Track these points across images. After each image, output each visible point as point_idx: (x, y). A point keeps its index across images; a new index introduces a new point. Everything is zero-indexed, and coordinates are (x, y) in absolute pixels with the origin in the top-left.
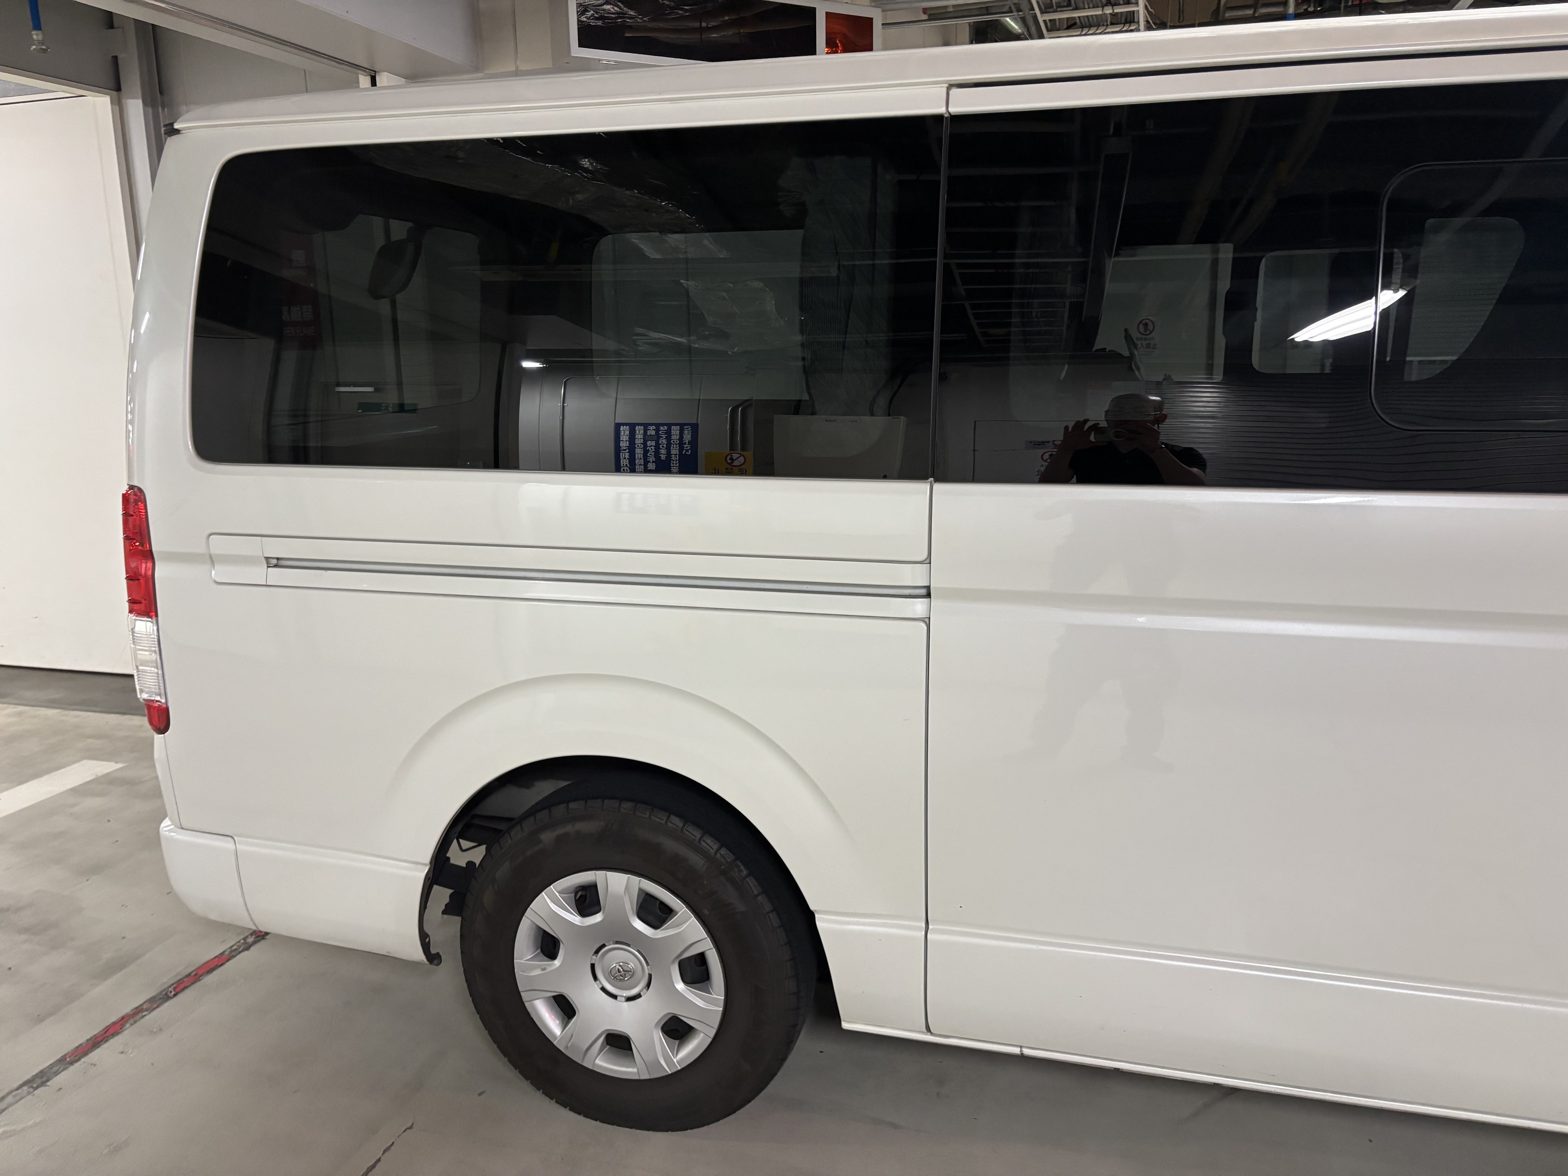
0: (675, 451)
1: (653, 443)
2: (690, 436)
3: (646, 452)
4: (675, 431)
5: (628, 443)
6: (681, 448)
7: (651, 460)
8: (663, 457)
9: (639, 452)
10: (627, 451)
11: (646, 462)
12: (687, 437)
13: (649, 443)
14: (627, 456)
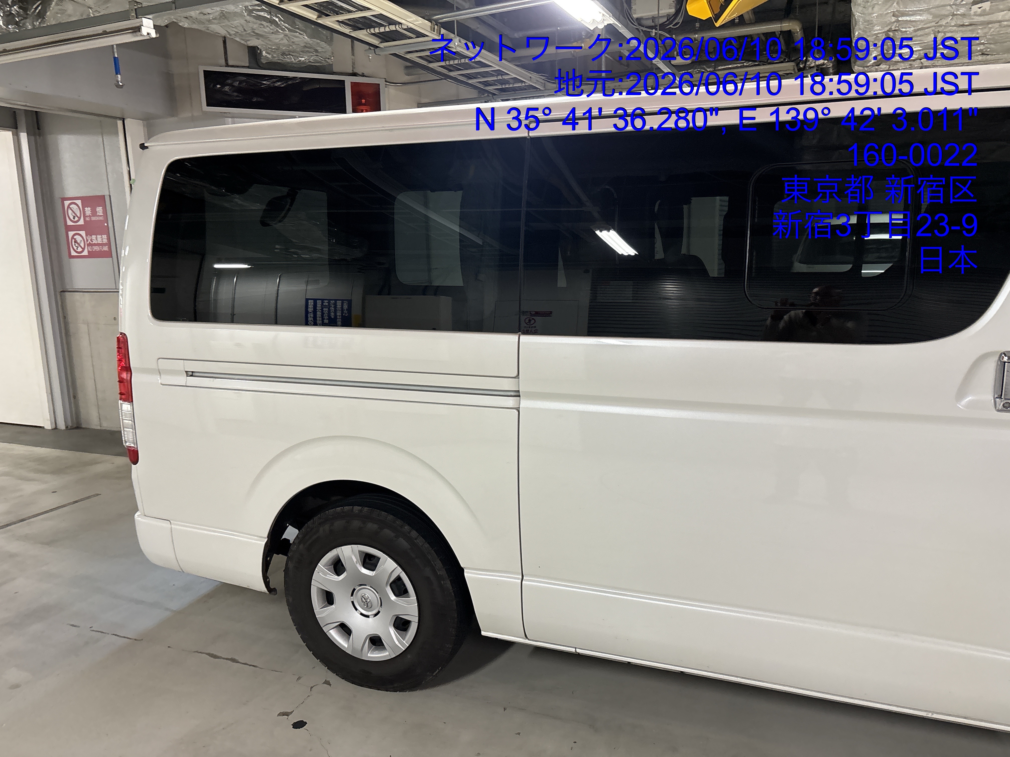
0: (339, 314)
1: (327, 309)
2: (347, 306)
3: (323, 314)
4: (339, 303)
5: (313, 309)
6: (342, 313)
7: (326, 318)
8: (332, 317)
9: (319, 314)
10: (312, 313)
11: (323, 319)
12: (345, 307)
13: (324, 309)
14: (312, 316)
